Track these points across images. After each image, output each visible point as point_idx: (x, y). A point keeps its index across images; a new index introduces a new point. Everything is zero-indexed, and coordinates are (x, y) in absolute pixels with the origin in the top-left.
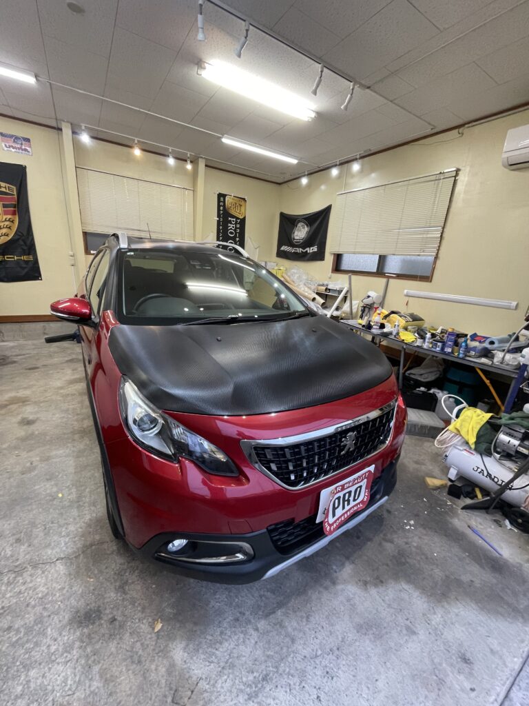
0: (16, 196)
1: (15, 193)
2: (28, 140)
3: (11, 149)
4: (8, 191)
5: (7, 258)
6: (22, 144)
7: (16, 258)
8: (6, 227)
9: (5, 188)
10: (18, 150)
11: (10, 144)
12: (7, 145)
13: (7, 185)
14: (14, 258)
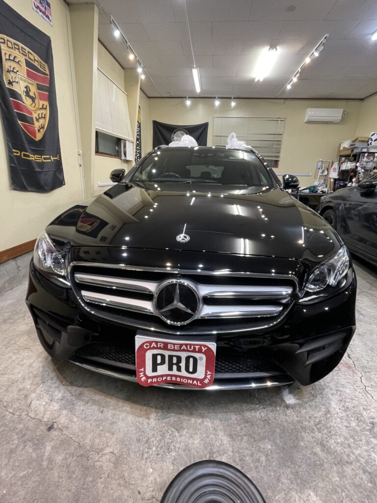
0: (49, 77)
1: (48, 72)
2: (48, 5)
3: (39, 11)
4: (39, 67)
5: (45, 159)
6: (45, 8)
7: (52, 159)
8: (42, 117)
9: (38, 62)
10: (43, 15)
11: (38, 5)
12: (36, 3)
13: (40, 59)
14: (50, 158)
